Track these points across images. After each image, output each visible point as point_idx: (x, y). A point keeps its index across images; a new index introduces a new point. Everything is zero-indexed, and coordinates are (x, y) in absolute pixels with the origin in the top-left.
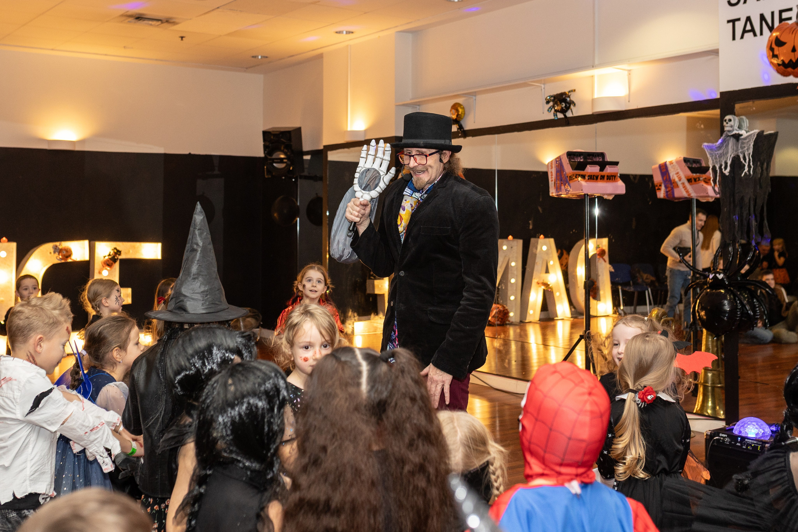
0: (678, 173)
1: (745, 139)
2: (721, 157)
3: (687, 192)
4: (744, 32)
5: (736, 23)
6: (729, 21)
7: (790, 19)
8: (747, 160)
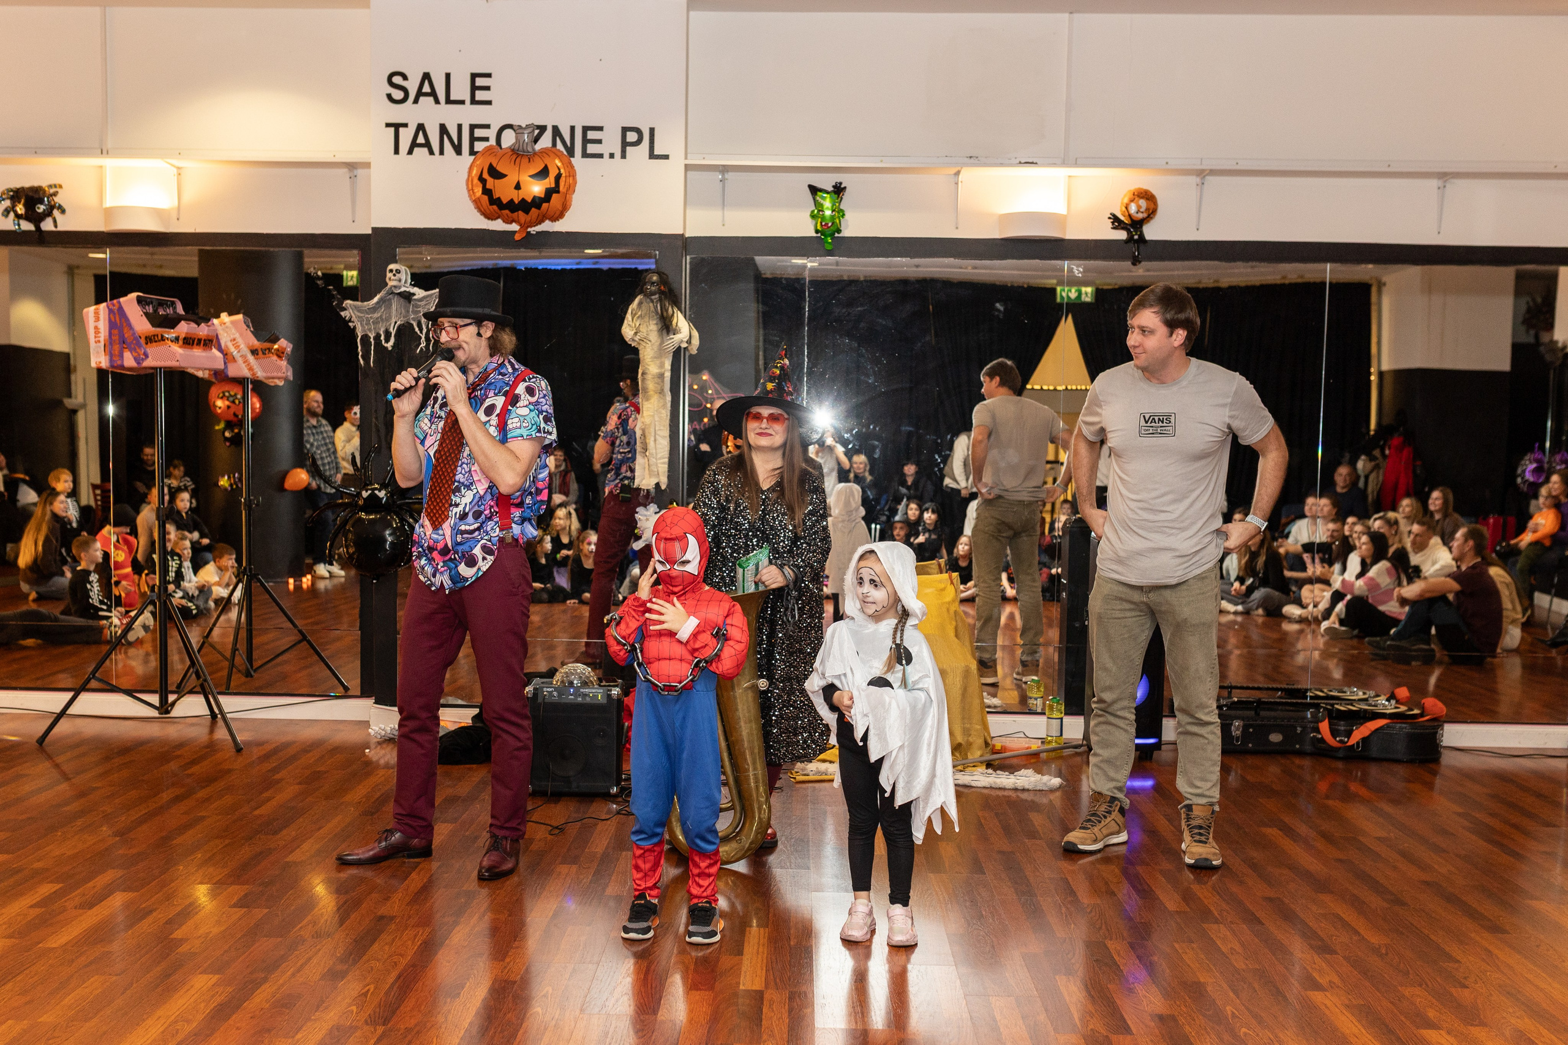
0: (234, 340)
1: (421, 300)
2: (378, 322)
3: (251, 369)
4: (414, 145)
5: (401, 130)
6: (388, 125)
7: (486, 139)
8: (425, 330)
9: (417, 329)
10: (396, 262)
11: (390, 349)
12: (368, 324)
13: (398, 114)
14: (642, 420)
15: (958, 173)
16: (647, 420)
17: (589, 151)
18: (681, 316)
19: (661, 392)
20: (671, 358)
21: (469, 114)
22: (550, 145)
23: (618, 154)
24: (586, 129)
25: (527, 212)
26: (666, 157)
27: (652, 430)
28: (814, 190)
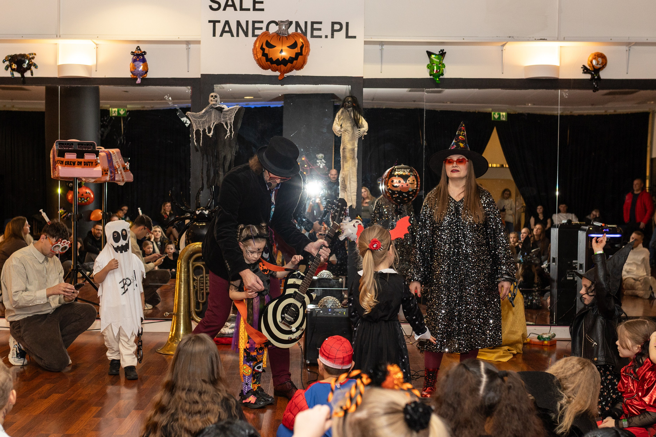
1: (227, 111)
2: (204, 123)
4: (223, 31)
5: (217, 24)
6: (210, 21)
7: (261, 28)
8: (229, 127)
9: (225, 126)
10: (213, 92)
11: (211, 137)
12: (199, 124)
13: (215, 16)
14: (344, 173)
15: (503, 45)
16: (347, 173)
17: (314, 34)
18: (363, 118)
19: (353, 158)
20: (357, 141)
21: (252, 16)
22: (294, 31)
23: (330, 36)
24: (313, 23)
25: (285, 65)
26: (355, 37)
27: (349, 178)
28: (429, 54)
